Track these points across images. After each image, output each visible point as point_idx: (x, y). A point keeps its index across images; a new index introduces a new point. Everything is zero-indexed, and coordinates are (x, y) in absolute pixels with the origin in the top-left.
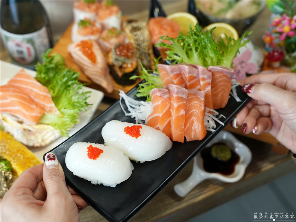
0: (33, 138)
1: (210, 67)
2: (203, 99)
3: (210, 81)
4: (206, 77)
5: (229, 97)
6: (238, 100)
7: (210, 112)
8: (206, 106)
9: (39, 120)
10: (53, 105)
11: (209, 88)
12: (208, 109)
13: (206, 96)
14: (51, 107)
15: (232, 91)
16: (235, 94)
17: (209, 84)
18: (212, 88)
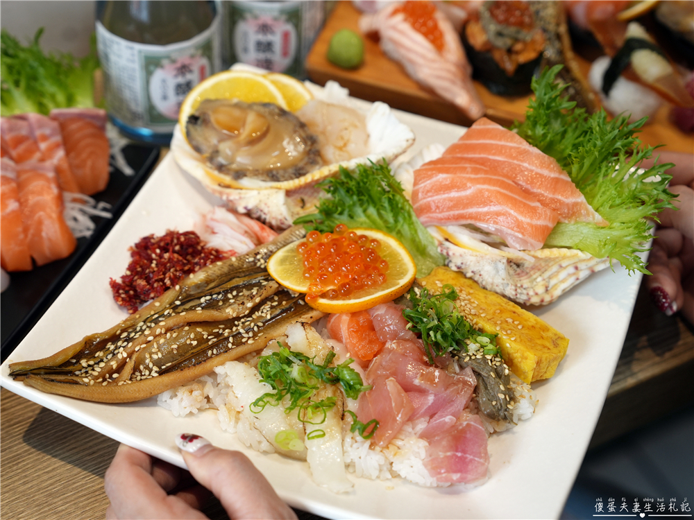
0: (525, 282)
1: (54, 111)
2: (51, 175)
3: (57, 139)
4: (47, 131)
5: (110, 169)
6: (128, 171)
7: (75, 200)
8: (62, 188)
9: (548, 238)
10: (581, 199)
11: (60, 154)
12: (68, 196)
13: (58, 170)
14: (575, 204)
15: (113, 157)
16: (122, 163)
17: (57, 146)
18: (68, 153)
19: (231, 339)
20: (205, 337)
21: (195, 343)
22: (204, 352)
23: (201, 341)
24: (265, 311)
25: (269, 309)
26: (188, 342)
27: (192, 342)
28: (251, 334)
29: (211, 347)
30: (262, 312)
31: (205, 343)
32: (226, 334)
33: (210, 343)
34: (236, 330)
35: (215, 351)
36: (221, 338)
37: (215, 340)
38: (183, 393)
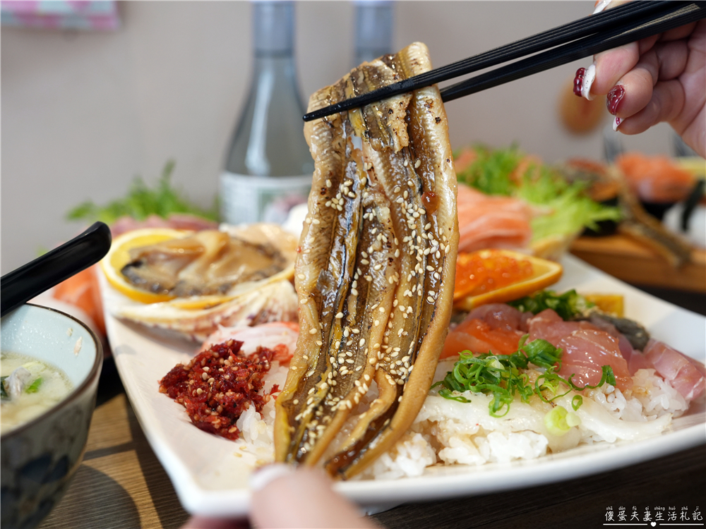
19: (430, 268)
20: (410, 294)
21: (410, 309)
22: (425, 304)
23: (412, 301)
24: (411, 211)
25: (411, 205)
26: (405, 316)
27: (408, 312)
28: (435, 243)
29: (426, 295)
30: (412, 215)
31: (417, 299)
32: (421, 271)
33: (420, 293)
34: (421, 256)
35: (431, 293)
36: (422, 279)
37: (420, 286)
38: (403, 449)
